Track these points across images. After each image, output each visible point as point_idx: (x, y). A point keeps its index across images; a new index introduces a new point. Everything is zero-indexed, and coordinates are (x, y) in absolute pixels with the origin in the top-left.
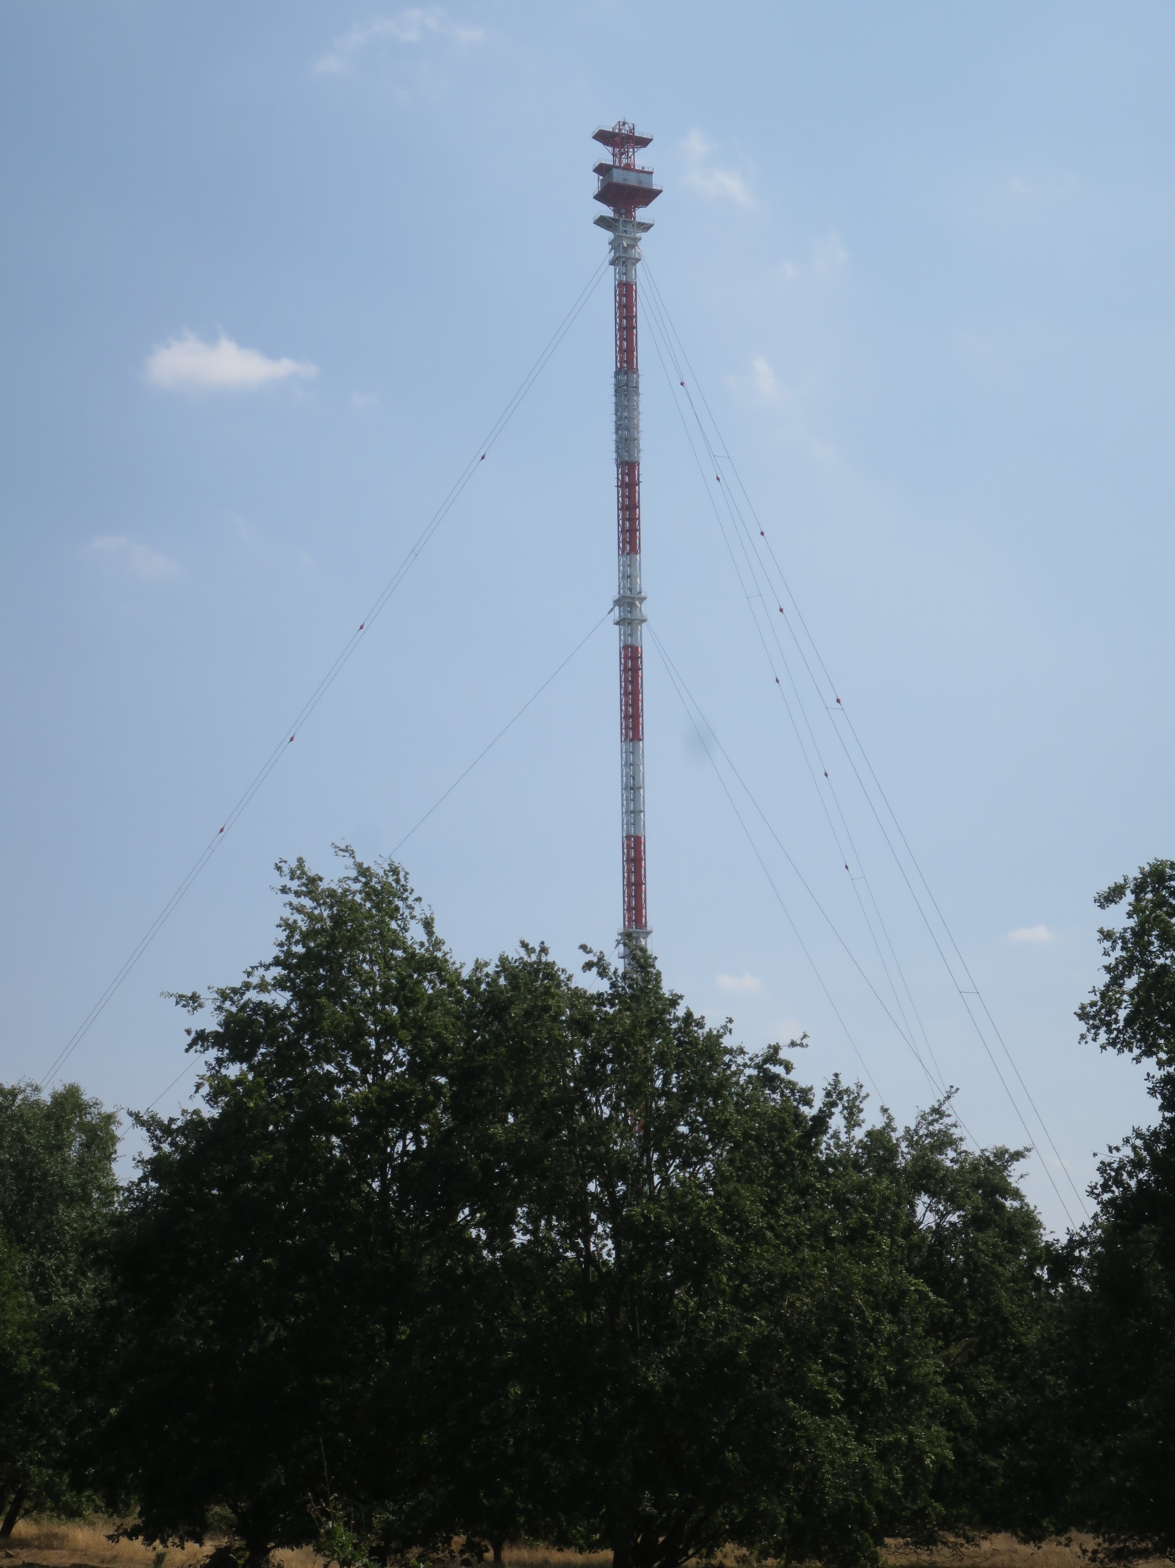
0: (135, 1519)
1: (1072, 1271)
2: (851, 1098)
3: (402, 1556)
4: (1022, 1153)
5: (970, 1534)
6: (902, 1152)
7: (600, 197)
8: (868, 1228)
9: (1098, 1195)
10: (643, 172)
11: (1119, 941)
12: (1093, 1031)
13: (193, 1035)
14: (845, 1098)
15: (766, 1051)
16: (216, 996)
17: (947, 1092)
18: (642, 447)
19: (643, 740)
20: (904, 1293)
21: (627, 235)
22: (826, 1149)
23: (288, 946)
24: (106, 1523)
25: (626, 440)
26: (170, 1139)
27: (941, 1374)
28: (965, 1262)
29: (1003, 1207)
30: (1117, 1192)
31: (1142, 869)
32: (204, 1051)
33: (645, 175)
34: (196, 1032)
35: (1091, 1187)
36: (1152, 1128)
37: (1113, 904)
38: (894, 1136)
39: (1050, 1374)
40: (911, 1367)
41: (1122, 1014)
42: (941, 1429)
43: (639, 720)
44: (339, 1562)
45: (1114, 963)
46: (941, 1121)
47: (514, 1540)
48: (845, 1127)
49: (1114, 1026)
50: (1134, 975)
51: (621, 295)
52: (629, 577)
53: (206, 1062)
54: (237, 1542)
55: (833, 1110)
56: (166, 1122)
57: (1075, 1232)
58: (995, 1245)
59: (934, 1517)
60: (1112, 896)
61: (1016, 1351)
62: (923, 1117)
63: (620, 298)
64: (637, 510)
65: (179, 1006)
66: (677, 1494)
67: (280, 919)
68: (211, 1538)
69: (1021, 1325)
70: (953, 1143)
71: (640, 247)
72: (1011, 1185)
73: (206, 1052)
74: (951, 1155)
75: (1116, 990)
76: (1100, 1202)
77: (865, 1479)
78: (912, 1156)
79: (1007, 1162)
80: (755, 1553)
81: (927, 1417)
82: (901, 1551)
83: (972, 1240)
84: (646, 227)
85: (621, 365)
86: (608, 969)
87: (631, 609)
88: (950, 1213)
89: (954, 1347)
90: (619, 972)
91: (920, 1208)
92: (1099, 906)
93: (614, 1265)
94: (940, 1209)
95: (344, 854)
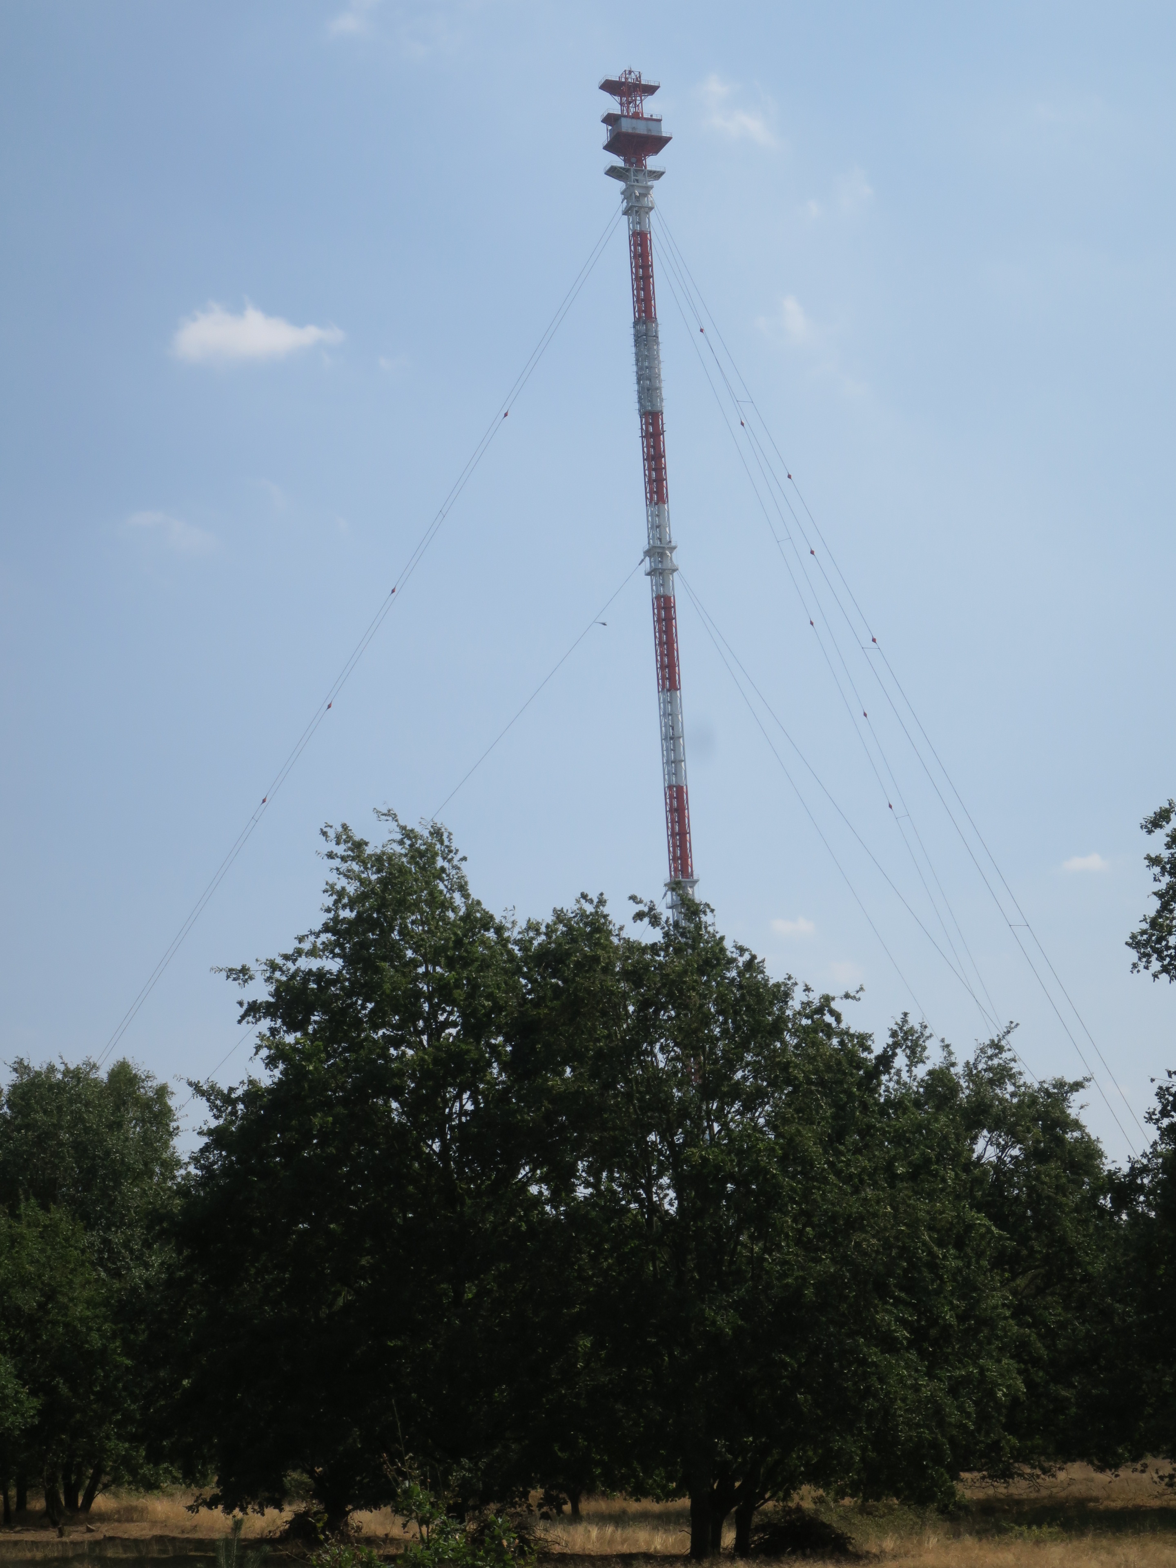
0: (213, 1488)
1: (1135, 1198)
2: (915, 1038)
3: (480, 1512)
4: (1082, 1083)
5: (1046, 1465)
6: (962, 1086)
7: (610, 147)
8: (932, 1164)
9: (1157, 1121)
10: (651, 120)
11: (1168, 867)
12: (1144, 960)
13: (245, 1006)
14: (910, 1038)
15: (818, 1001)
16: (265, 968)
17: (1006, 1027)
18: (664, 396)
19: (680, 689)
20: (968, 1227)
21: (638, 184)
22: (885, 1091)
23: (335, 911)
24: (184, 1493)
25: (648, 390)
26: (230, 1108)
27: (1009, 1307)
28: (1029, 1195)
29: (1063, 1140)
32: (256, 1023)
33: (654, 123)
34: (248, 1003)
35: (1149, 1113)
37: (1159, 829)
38: (955, 1072)
39: (1118, 1301)
40: (978, 1301)
42: (1011, 1361)
43: (675, 670)
44: (418, 1521)
45: (1164, 888)
46: (1000, 1055)
47: (591, 1492)
48: (907, 1065)
49: (1165, 953)
51: (635, 245)
52: (658, 527)
53: (260, 1033)
54: (315, 1506)
55: (897, 1050)
56: (226, 1092)
57: (1136, 1160)
58: (1057, 1177)
59: (1008, 1450)
60: (1158, 820)
61: (1083, 1281)
62: (983, 1051)
63: (635, 248)
64: (663, 459)
65: (230, 979)
66: (751, 1439)
67: (327, 883)
68: (290, 1504)
69: (1087, 1255)
70: (1012, 1077)
71: (653, 196)
72: (1071, 1117)
73: (258, 1023)
74: (1010, 1088)
75: (1166, 916)
76: (1159, 1128)
77: (938, 1414)
78: (972, 1090)
79: (1067, 1093)
80: (832, 1494)
81: (997, 1350)
82: (977, 1484)
83: (1034, 1172)
84: (657, 175)
85: (639, 315)
86: (660, 918)
87: (662, 559)
88: (1011, 1147)
89: (1021, 1279)
90: (671, 921)
91: (981, 1142)
92: (1146, 832)
93: (676, 1214)
94: (1000, 1142)
95: (386, 818)
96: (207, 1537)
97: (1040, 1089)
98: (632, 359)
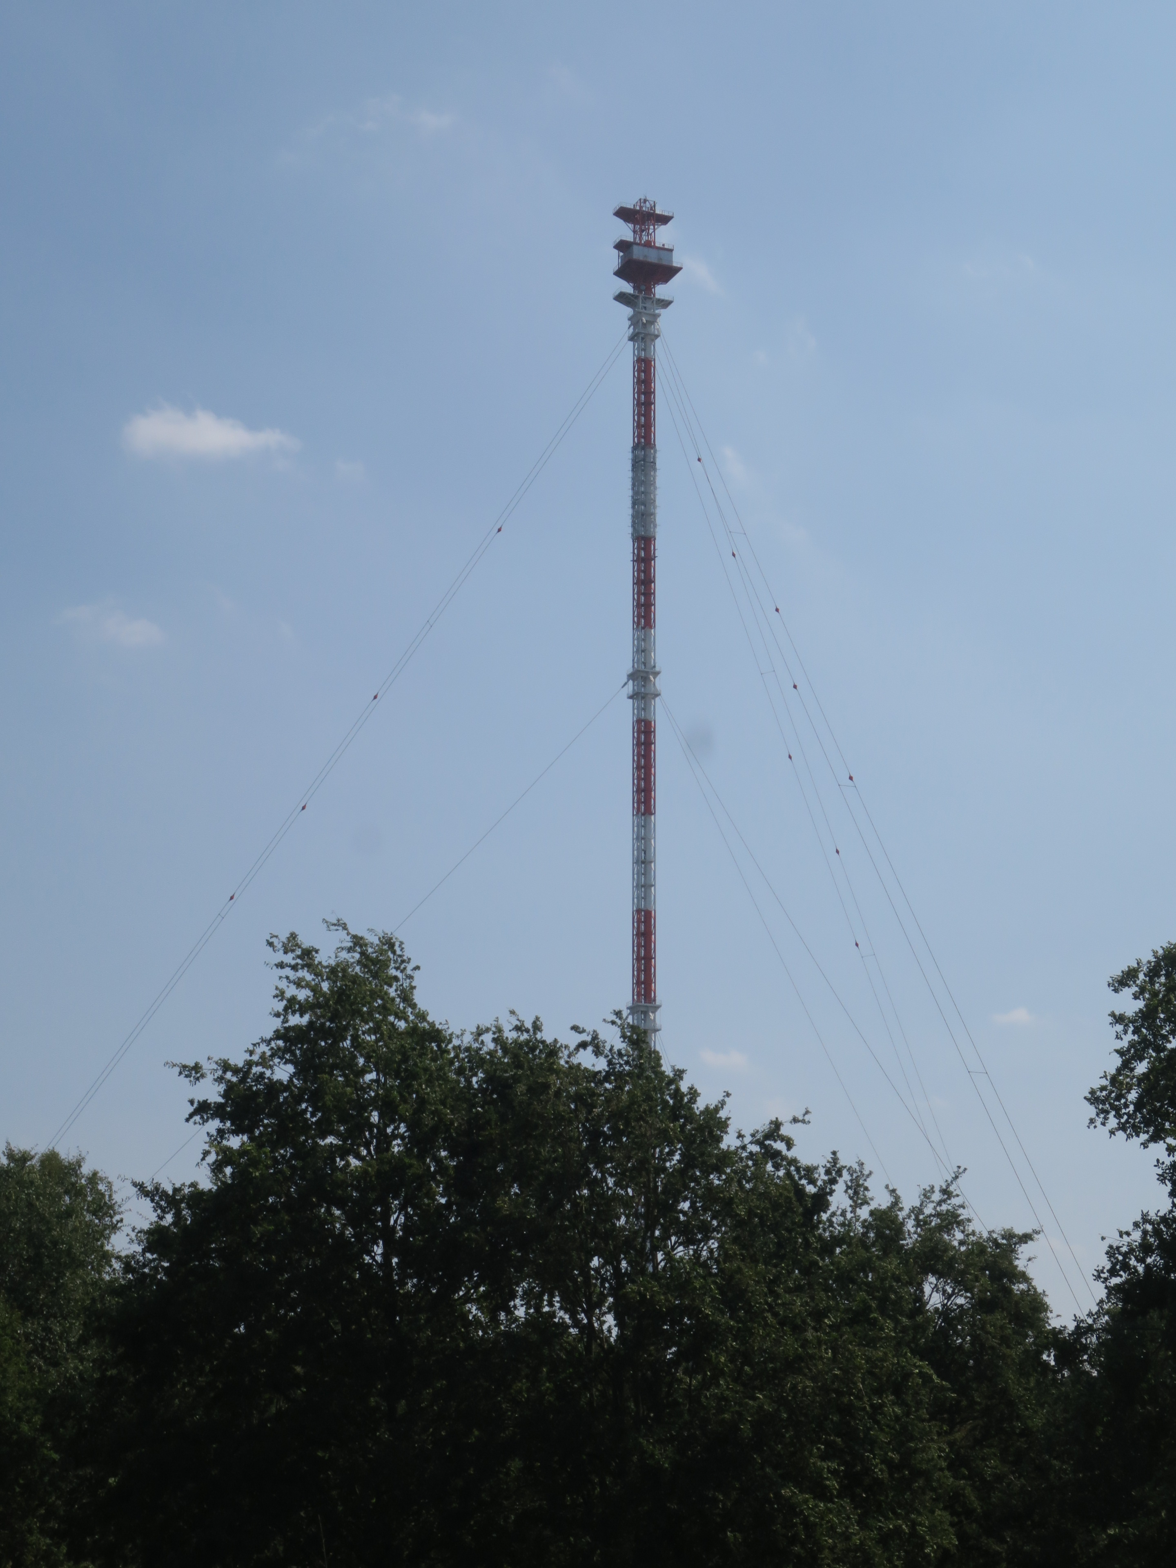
1: (1078, 1356)
2: (854, 1177)
4: (1031, 1235)
6: (909, 1231)
7: (620, 273)
8: (871, 1311)
9: (1106, 1279)
10: (663, 249)
11: (1131, 1025)
12: (1102, 1116)
13: (196, 1105)
14: (847, 1175)
15: (768, 1126)
16: (215, 1066)
17: (954, 1172)
18: (658, 522)
19: (654, 814)
20: (907, 1375)
21: (645, 311)
22: (829, 1226)
23: (286, 1017)
25: (643, 515)
27: (945, 1460)
28: (972, 1343)
29: (1010, 1291)
30: (1125, 1276)
31: (1155, 953)
32: (204, 1123)
33: (666, 252)
34: (199, 1102)
35: (1098, 1271)
36: (1161, 1214)
37: (1127, 988)
38: (901, 1215)
39: (1055, 1458)
40: (915, 1451)
41: (1133, 1096)
42: (944, 1513)
43: (651, 794)
45: (1125, 1046)
46: (949, 1202)
48: (851, 1206)
49: (1123, 1111)
50: (1145, 1059)
51: (639, 371)
52: (643, 651)
53: (207, 1133)
55: (835, 1187)
56: (170, 1192)
57: (1082, 1319)
58: (1002, 1328)
60: (1125, 979)
61: (1021, 1435)
62: (929, 1196)
63: (638, 374)
64: (653, 585)
65: (182, 1076)
67: (277, 988)
69: (1027, 1409)
70: (959, 1223)
71: (659, 324)
72: (1018, 1269)
73: (206, 1124)
74: (959, 1236)
75: (1126, 1074)
76: (1106, 1287)
78: (919, 1235)
79: (1015, 1244)
81: (931, 1502)
83: (980, 1322)
84: (665, 304)
85: (638, 440)
86: (604, 1047)
87: (645, 683)
88: (958, 1295)
89: (959, 1431)
90: (615, 1049)
91: (927, 1289)
92: (1113, 990)
93: (615, 1340)
94: (946, 1290)
95: (336, 927)
97: (989, 1239)
98: (628, 483)
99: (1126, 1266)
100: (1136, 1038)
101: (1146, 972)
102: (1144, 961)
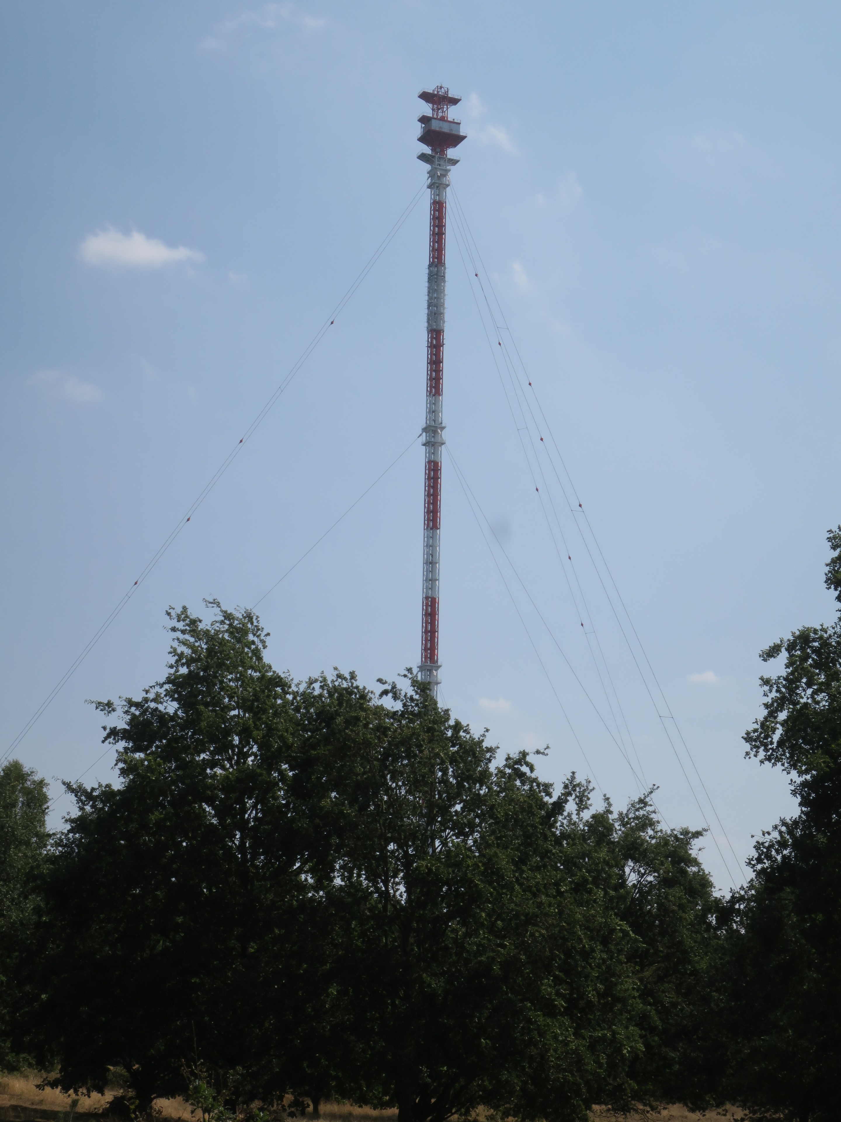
0: (57, 1073)
1: (733, 918)
2: (582, 790)
3: (248, 1106)
4: (701, 832)
5: (654, 1104)
6: (616, 828)
7: (422, 139)
8: (588, 883)
9: (754, 865)
10: (453, 122)
11: (775, 686)
12: (755, 750)
13: (108, 731)
14: (578, 789)
15: (518, 755)
16: (125, 703)
17: (650, 789)
18: (446, 319)
19: (440, 528)
20: (612, 931)
21: (440, 167)
22: (560, 826)
23: (177, 668)
24: (36, 1076)
25: (435, 314)
26: (91, 803)
27: (638, 991)
28: (659, 909)
29: (686, 872)
30: (767, 864)
31: (793, 634)
32: (115, 743)
33: (455, 125)
34: (110, 728)
35: (749, 859)
36: (794, 819)
37: (773, 658)
38: (611, 817)
39: (715, 991)
40: (616, 984)
41: (776, 737)
42: (636, 1028)
43: (437, 515)
44: (202, 1110)
45: (770, 701)
46: (645, 809)
47: (328, 1098)
48: (576, 810)
49: (770, 747)
50: (784, 710)
51: (435, 210)
52: (433, 412)
53: (117, 750)
54: (130, 1093)
55: (568, 798)
56: (89, 790)
57: (736, 891)
58: (679, 898)
59: (629, 1091)
60: (772, 652)
61: (691, 975)
62: (633, 805)
63: (434, 213)
64: (441, 364)
65: (98, 710)
66: (445, 1068)
67: (171, 647)
68: (112, 1089)
69: (696, 956)
70: (652, 824)
71: (450, 176)
72: (692, 856)
73: (117, 744)
74: (651, 833)
75: (772, 721)
76: (755, 870)
77: (579, 1061)
78: (622, 832)
79: (690, 839)
80: (500, 1114)
81: (626, 1020)
82: (604, 1115)
83: (664, 893)
84: (454, 162)
85: (433, 260)
86: (400, 694)
87: (434, 435)
88: (649, 874)
89: (647, 971)
90: (409, 695)
91: (627, 870)
92: (762, 660)
93: (405, 903)
94: (640, 871)
95: (213, 605)
96: (50, 1109)
97: (671, 835)
98: (425, 291)
99: (769, 857)
100: (778, 695)
101: (787, 647)
102: (785, 639)
